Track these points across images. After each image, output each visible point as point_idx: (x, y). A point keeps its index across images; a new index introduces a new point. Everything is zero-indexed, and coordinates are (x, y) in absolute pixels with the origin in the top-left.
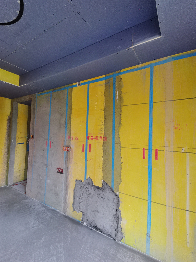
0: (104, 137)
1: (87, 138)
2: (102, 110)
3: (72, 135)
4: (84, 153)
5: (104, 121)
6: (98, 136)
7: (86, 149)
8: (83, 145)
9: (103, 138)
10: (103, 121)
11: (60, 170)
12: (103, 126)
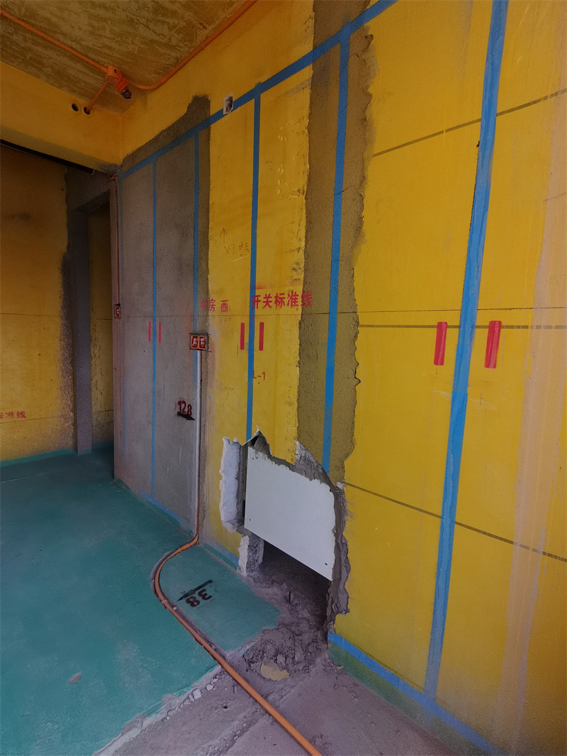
0: (304, 292)
1: (254, 301)
2: (298, 191)
3: (212, 296)
4: (245, 353)
5: (304, 234)
6: (286, 290)
7: (251, 340)
8: (243, 325)
9: (303, 297)
11: (184, 408)
12: (302, 252)
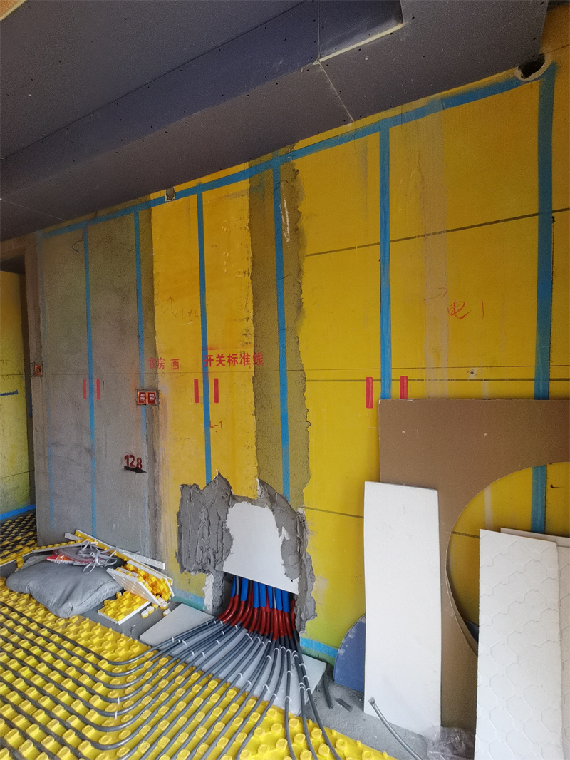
0: (255, 353)
1: (207, 360)
2: (244, 272)
3: (160, 355)
4: (200, 406)
5: (252, 307)
6: (239, 351)
7: (206, 393)
8: (196, 382)
9: (254, 357)
10: (250, 306)
11: (132, 462)
12: (250, 321)
